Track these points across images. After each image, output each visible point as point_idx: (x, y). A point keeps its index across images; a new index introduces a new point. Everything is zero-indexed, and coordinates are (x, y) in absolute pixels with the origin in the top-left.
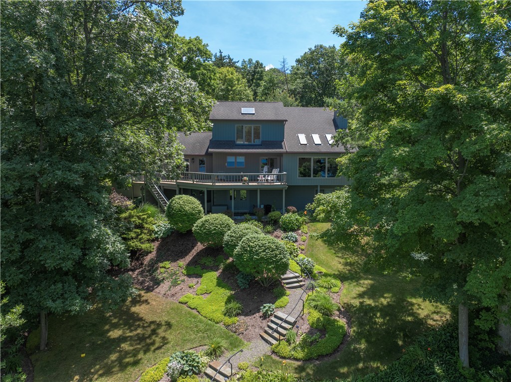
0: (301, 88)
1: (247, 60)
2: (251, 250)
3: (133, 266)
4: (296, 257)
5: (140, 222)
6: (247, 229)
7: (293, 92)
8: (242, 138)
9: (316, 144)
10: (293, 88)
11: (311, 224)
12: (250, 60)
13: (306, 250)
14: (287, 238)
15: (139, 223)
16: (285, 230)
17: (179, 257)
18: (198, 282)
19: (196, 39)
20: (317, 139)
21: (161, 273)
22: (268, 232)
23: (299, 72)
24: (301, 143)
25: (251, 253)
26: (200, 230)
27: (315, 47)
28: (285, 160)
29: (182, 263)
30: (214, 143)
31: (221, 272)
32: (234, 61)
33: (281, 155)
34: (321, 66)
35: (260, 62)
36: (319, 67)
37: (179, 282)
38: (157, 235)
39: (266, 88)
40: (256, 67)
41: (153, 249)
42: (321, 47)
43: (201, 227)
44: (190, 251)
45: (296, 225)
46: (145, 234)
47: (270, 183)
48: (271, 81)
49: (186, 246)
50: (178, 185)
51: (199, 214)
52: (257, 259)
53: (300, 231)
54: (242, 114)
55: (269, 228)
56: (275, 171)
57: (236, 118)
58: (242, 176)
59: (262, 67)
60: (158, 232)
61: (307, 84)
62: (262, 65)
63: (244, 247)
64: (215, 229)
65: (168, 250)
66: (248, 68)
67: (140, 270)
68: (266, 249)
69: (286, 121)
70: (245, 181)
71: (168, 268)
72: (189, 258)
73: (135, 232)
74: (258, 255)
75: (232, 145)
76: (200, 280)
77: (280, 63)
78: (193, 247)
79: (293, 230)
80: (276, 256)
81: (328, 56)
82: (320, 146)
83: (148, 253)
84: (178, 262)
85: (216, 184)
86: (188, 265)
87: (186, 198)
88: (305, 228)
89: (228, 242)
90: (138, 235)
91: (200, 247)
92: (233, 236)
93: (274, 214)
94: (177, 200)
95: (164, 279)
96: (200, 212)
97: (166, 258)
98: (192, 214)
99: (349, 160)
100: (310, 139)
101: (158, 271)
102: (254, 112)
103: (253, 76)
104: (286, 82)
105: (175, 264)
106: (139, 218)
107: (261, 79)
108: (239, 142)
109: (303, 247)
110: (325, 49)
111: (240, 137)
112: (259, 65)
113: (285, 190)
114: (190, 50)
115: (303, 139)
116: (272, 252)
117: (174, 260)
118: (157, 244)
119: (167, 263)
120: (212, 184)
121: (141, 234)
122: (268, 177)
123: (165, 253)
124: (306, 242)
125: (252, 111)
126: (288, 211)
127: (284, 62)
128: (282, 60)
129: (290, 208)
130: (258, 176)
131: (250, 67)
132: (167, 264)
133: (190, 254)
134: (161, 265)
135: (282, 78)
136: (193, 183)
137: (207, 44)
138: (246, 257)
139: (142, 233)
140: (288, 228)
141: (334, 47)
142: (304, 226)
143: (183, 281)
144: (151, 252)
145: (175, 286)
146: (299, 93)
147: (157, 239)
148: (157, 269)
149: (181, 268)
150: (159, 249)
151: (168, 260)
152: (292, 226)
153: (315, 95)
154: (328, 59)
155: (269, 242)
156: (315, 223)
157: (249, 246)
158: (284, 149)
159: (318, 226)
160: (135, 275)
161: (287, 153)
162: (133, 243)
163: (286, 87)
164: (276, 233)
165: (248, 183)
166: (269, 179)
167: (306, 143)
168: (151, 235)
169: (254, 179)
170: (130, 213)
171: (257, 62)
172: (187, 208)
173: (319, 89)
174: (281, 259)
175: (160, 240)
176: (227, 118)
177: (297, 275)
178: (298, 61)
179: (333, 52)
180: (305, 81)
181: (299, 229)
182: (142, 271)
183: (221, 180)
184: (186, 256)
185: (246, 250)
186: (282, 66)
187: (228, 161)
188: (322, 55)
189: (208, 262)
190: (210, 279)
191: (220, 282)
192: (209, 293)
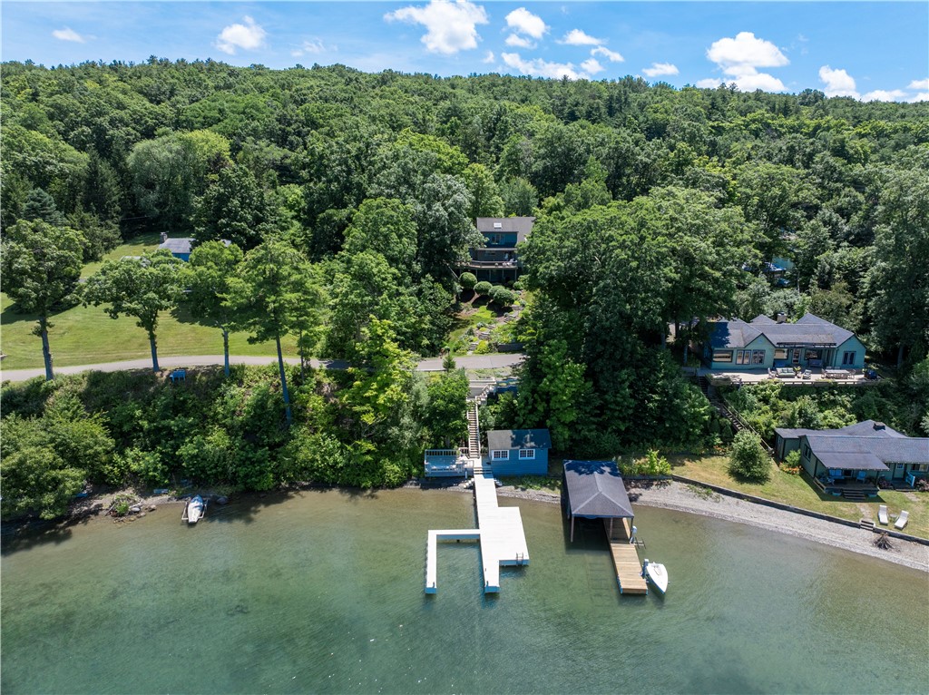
6: (498, 288)
17: (468, 301)
28: (517, 253)
31: (488, 305)
33: (515, 251)
43: (477, 287)
49: (471, 296)
54: (494, 228)
55: (508, 288)
56: (512, 261)
57: (491, 231)
63: (498, 295)
64: (483, 288)
65: (462, 298)
69: (518, 232)
70: (496, 265)
71: (464, 306)
72: (472, 301)
74: (503, 298)
76: (479, 308)
78: (473, 298)
85: (482, 267)
86: (472, 304)
87: (469, 274)
89: (490, 293)
91: (477, 296)
93: (510, 282)
94: (465, 275)
95: (463, 309)
96: (476, 281)
97: (463, 301)
98: (472, 282)
111: (493, 240)
113: (517, 270)
116: (508, 297)
125: (500, 225)
126: (517, 281)
130: (503, 263)
136: (472, 267)
140: (517, 289)
143: (472, 309)
145: (469, 311)
148: (459, 305)
155: (507, 293)
158: (517, 247)
161: (518, 250)
164: (511, 291)
166: (508, 264)
172: (470, 279)
176: (486, 231)
189: (482, 302)
190: (483, 308)
191: (488, 309)
192: (484, 313)
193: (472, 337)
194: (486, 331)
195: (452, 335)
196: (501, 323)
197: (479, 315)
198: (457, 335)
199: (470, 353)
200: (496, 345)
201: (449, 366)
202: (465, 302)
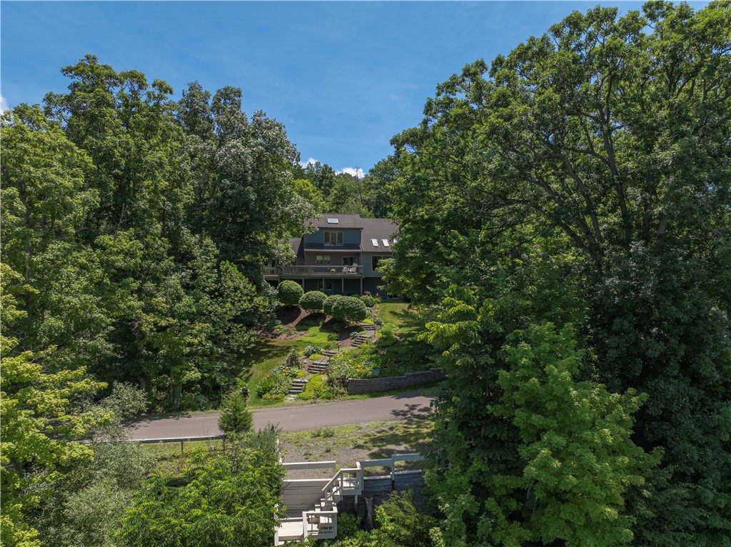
0: (375, 199)
6: (337, 298)
7: (367, 203)
8: (329, 241)
9: (385, 247)
10: (367, 198)
11: (382, 303)
12: (318, 164)
13: (378, 317)
20: (386, 243)
21: (278, 331)
23: (373, 182)
24: (374, 246)
26: (306, 300)
28: (362, 257)
29: (292, 325)
33: (358, 254)
35: (329, 166)
39: (337, 197)
40: (324, 172)
43: (306, 298)
44: (295, 319)
45: (371, 303)
47: (352, 273)
48: (343, 189)
50: (280, 277)
53: (374, 308)
54: (328, 223)
56: (355, 265)
58: (331, 268)
59: (331, 172)
62: (331, 169)
64: (315, 300)
66: (315, 173)
69: (362, 229)
70: (333, 271)
71: (282, 328)
72: (296, 322)
74: (347, 306)
75: (321, 246)
76: (307, 331)
78: (297, 317)
82: (388, 248)
84: (289, 324)
85: (312, 274)
86: (296, 326)
87: (290, 283)
92: (329, 301)
94: (286, 284)
95: (280, 334)
96: (302, 292)
98: (297, 293)
100: (381, 243)
101: (275, 330)
102: (338, 222)
103: (321, 181)
104: (359, 191)
105: (286, 326)
107: (330, 185)
108: (326, 245)
109: (376, 315)
111: (327, 240)
112: (327, 169)
113: (362, 279)
115: (375, 242)
119: (280, 326)
120: (308, 274)
122: (349, 269)
124: (378, 313)
125: (336, 221)
126: (365, 294)
129: (366, 291)
130: (343, 268)
131: (317, 171)
134: (276, 327)
135: (354, 187)
138: (340, 308)
142: (377, 305)
143: (295, 333)
145: (291, 335)
146: (372, 203)
148: (273, 329)
149: (292, 327)
151: (281, 324)
152: (368, 303)
156: (384, 303)
158: (361, 249)
161: (363, 252)
163: (359, 197)
165: (335, 273)
166: (351, 270)
167: (378, 246)
171: (326, 166)
172: (292, 290)
177: (371, 324)
178: (371, 170)
181: (372, 306)
183: (316, 270)
184: (293, 321)
189: (311, 322)
190: (314, 330)
191: (321, 330)
192: (316, 336)
193: (295, 370)
194: (320, 359)
195: (256, 369)
196: (347, 347)
197: (308, 339)
198: (267, 369)
199: (291, 398)
200: (343, 382)
201: (236, 424)
202: (285, 323)
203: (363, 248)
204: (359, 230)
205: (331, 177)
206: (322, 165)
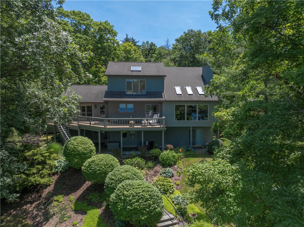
0: (178, 57)
1: (145, 42)
2: (125, 200)
3: (33, 199)
4: (172, 193)
5: (43, 159)
6: (126, 171)
7: (173, 61)
8: (131, 90)
9: (188, 94)
10: (173, 57)
11: (185, 159)
12: (147, 42)
13: (181, 185)
14: (164, 173)
15: (41, 160)
16: (164, 166)
17: (71, 191)
18: (82, 220)
19: (105, 23)
20: (189, 90)
21: (54, 206)
22: (149, 168)
23: (177, 47)
24: (177, 93)
25: (125, 203)
26: (87, 170)
27: (188, 31)
28: (164, 106)
29: (73, 197)
30: (108, 94)
31: (104, 210)
32: (135, 41)
33: (161, 103)
34: (192, 43)
35: (154, 43)
36: (190, 44)
37: (65, 219)
38: (57, 170)
39: (156, 59)
40: (151, 46)
41: (52, 182)
42: (192, 31)
43: (88, 167)
44: (82, 185)
45: (173, 161)
46: (47, 169)
47: (152, 126)
48: (160, 54)
49: (79, 180)
50: (79, 127)
51: (91, 153)
52: (131, 210)
53: (176, 166)
54: (131, 71)
55: (150, 164)
56: (156, 116)
57: (126, 74)
58: (129, 121)
60: (58, 167)
61: (183, 55)
62: (154, 45)
63: (119, 196)
64: (99, 170)
65: (64, 183)
66: (146, 47)
67: (38, 202)
68: (139, 199)
69: (165, 76)
70: (131, 124)
71: (60, 202)
72: (80, 192)
73: (37, 168)
74: (131, 205)
75: (123, 95)
76: (84, 217)
77: (165, 42)
79: (170, 165)
80: (150, 206)
81: (196, 37)
82: (192, 96)
83: (46, 186)
84: (70, 196)
85: (107, 127)
87: (80, 140)
88: (180, 164)
89: (108, 185)
90: (39, 171)
91: (88, 184)
92: (112, 179)
93: (155, 151)
94: (72, 141)
95: (54, 214)
96: (91, 151)
97: (61, 192)
98: (84, 154)
99: (233, 115)
100: (184, 90)
101: (52, 205)
102: (141, 70)
103: (149, 51)
104: (169, 54)
105: (66, 198)
106: (42, 156)
107: (154, 53)
108: (128, 93)
109: (178, 182)
110: (194, 32)
111: (129, 88)
112: (152, 45)
113: (164, 131)
114: (100, 29)
115: (178, 90)
116: (145, 202)
117: (67, 194)
118: (56, 177)
119: (60, 196)
120: (104, 127)
121: (42, 170)
122: (150, 121)
123: (61, 187)
124: (181, 177)
126: (166, 149)
127: (167, 41)
128: (167, 40)
129: (168, 146)
130: (142, 120)
131: (147, 46)
132: (60, 198)
133: (81, 189)
134: (56, 198)
135: (167, 52)
136: (90, 126)
137: (113, 26)
139: (43, 168)
140: (166, 164)
141: (200, 31)
142: (179, 161)
143: (70, 217)
144: (49, 185)
145: (61, 223)
146: (177, 61)
147: (56, 173)
148: (52, 202)
149: (71, 202)
150: (57, 183)
151: (62, 194)
152: (169, 162)
153: (188, 62)
154: (196, 39)
155: (143, 191)
156: (188, 159)
157: (123, 194)
158: (164, 98)
159: (191, 161)
160: (32, 207)
161: (166, 101)
162: (34, 178)
163: (169, 57)
164: (156, 168)
165: (133, 126)
167: (181, 93)
168: (51, 170)
169: (138, 122)
170: (33, 152)
171: (152, 43)
172: (80, 148)
173: (190, 58)
174: (155, 208)
175: (59, 173)
176: (119, 74)
177: (172, 216)
178: (177, 40)
179: (199, 34)
180: (182, 53)
182: (39, 203)
184: (78, 190)
185: (120, 199)
186: (166, 44)
187: (120, 107)
188: (193, 36)
203: (166, 96)
204: (162, 77)
205: (155, 49)
206: (150, 43)
